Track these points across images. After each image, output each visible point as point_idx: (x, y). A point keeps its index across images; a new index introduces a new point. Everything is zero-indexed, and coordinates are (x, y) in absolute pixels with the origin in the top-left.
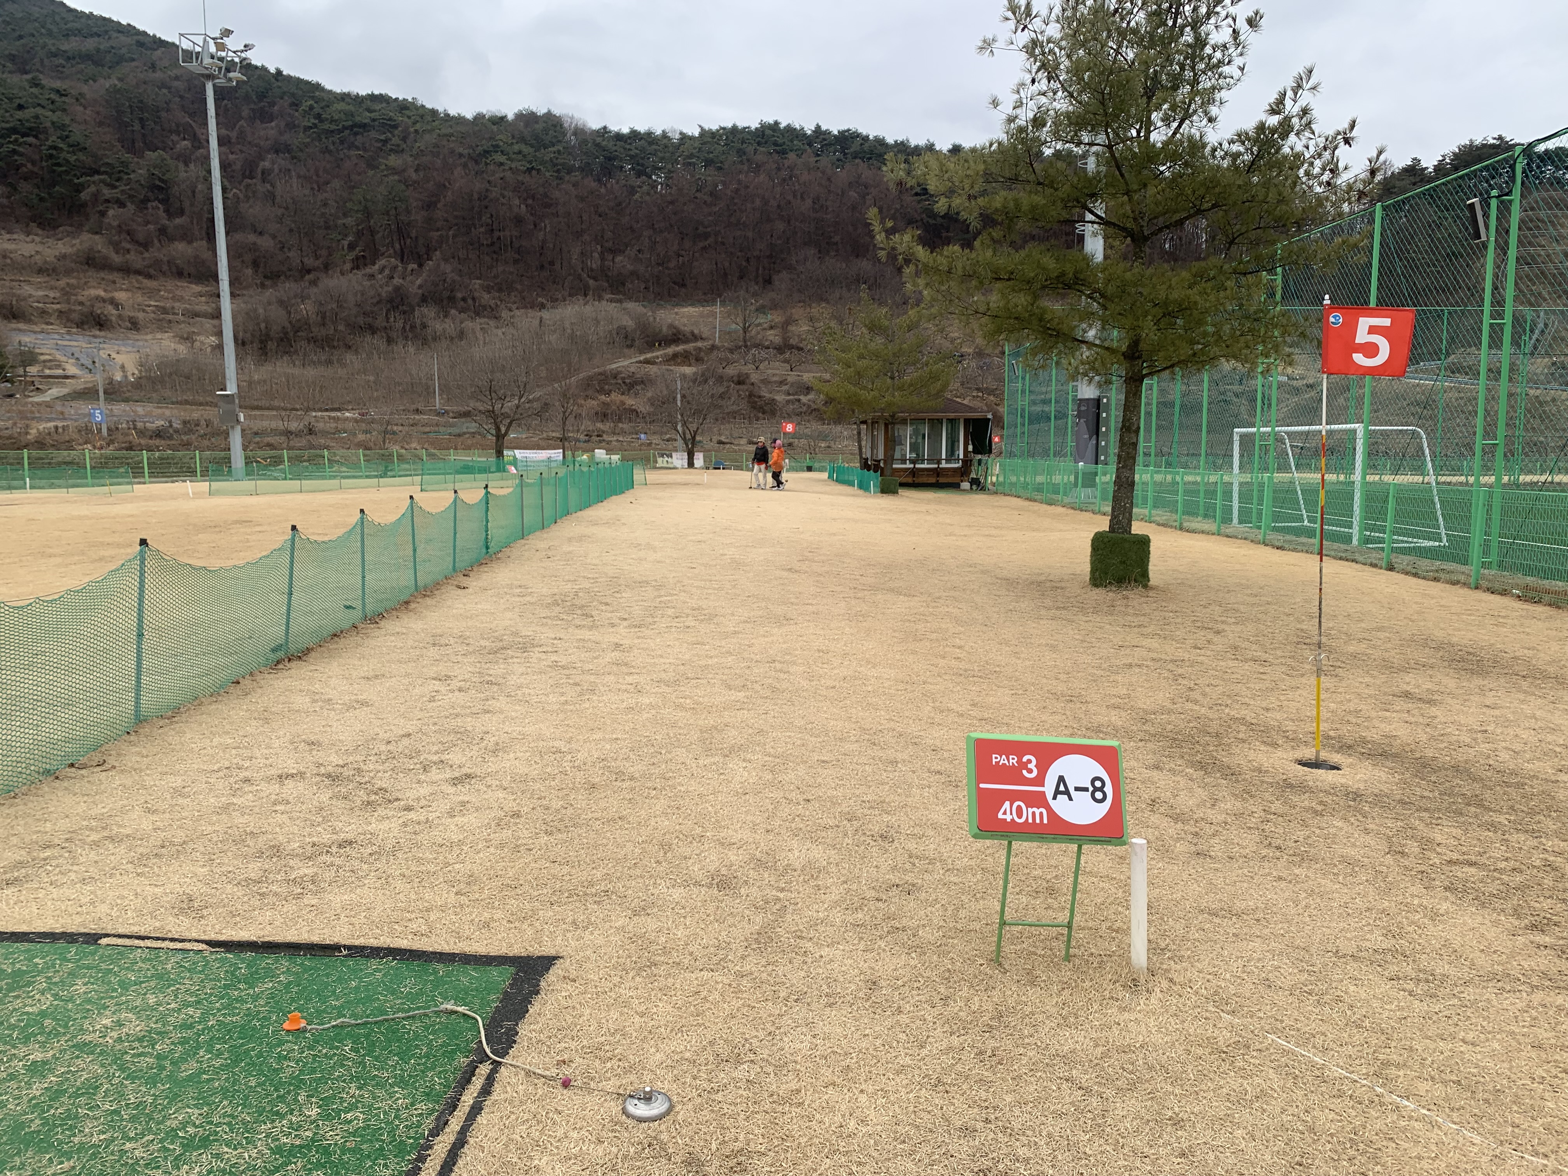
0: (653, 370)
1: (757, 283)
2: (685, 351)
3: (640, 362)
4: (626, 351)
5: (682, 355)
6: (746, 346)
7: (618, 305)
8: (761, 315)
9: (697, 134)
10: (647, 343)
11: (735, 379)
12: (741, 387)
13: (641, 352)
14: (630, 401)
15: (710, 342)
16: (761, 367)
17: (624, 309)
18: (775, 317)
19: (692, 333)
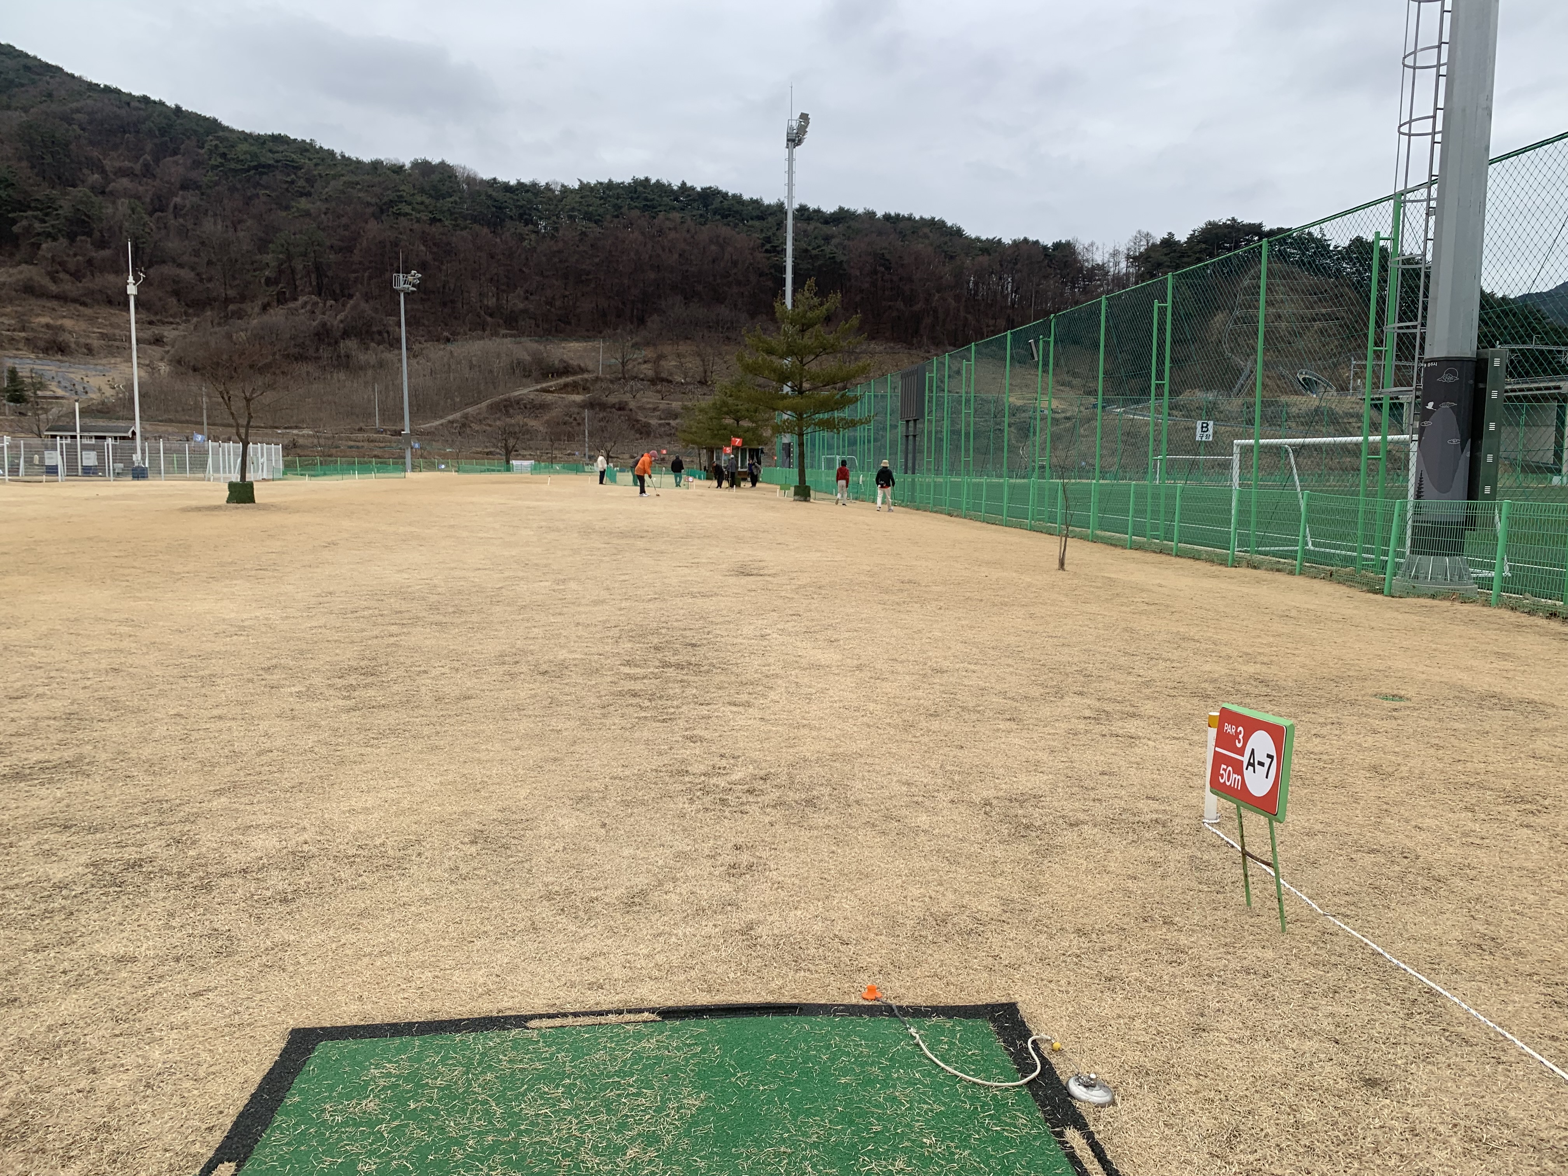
1: (632, 323)
2: (575, 382)
3: (537, 390)
4: (524, 380)
5: (571, 385)
6: (625, 378)
7: (514, 339)
8: (637, 351)
9: (577, 188)
10: (543, 374)
11: (617, 406)
12: (622, 413)
13: (537, 382)
14: (531, 423)
15: (595, 374)
16: (638, 396)
17: (520, 344)
18: (648, 353)
19: (579, 366)
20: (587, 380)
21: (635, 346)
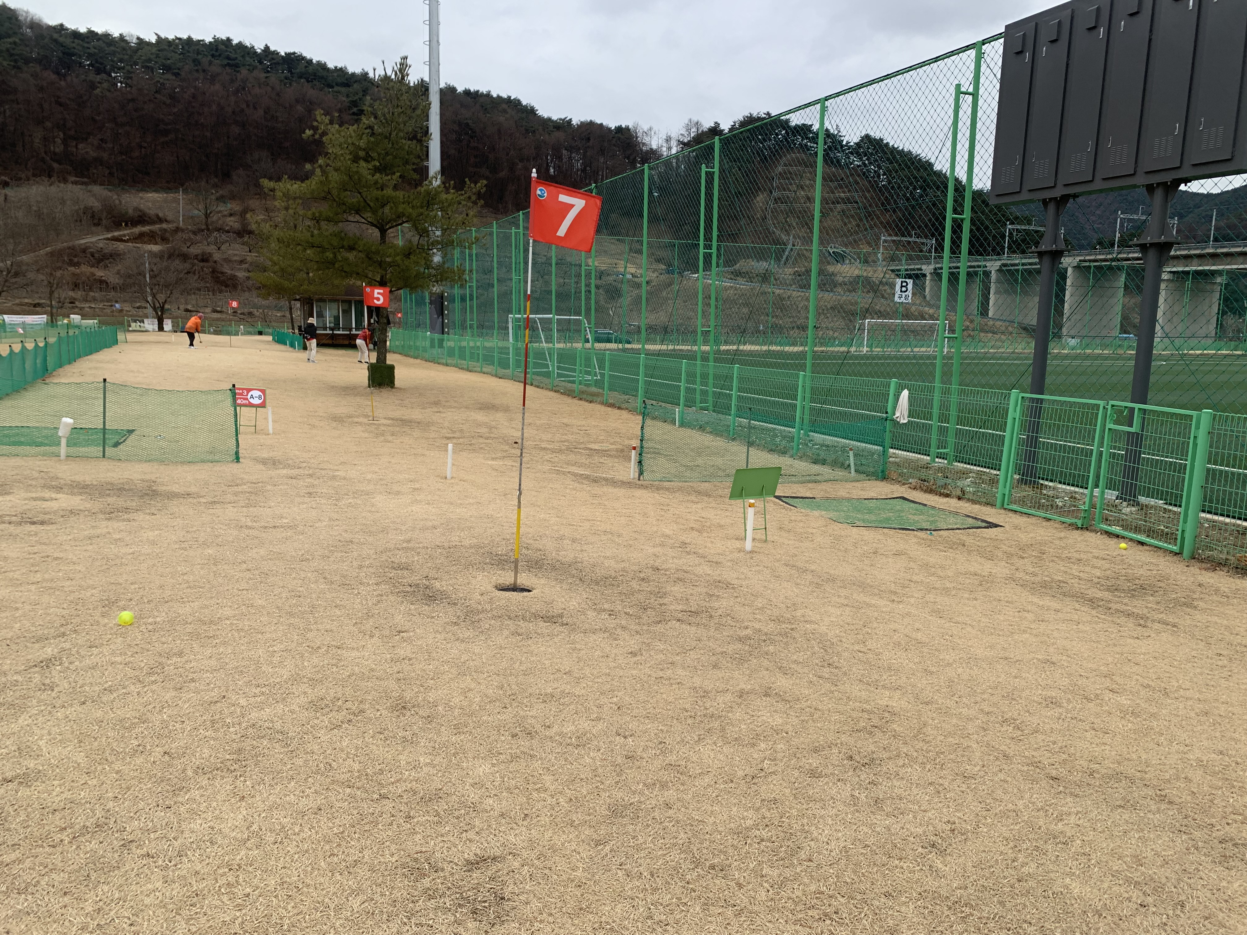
0: (121, 246)
1: (216, 177)
2: (151, 231)
3: (108, 239)
4: (94, 228)
5: (148, 234)
6: (208, 230)
7: (84, 187)
8: (222, 204)
9: (154, 41)
10: (114, 222)
11: (200, 257)
12: (205, 264)
13: (108, 230)
14: (100, 273)
15: (175, 225)
16: (223, 247)
17: (90, 191)
18: (234, 206)
19: (157, 216)
20: (165, 230)
21: (221, 199)
